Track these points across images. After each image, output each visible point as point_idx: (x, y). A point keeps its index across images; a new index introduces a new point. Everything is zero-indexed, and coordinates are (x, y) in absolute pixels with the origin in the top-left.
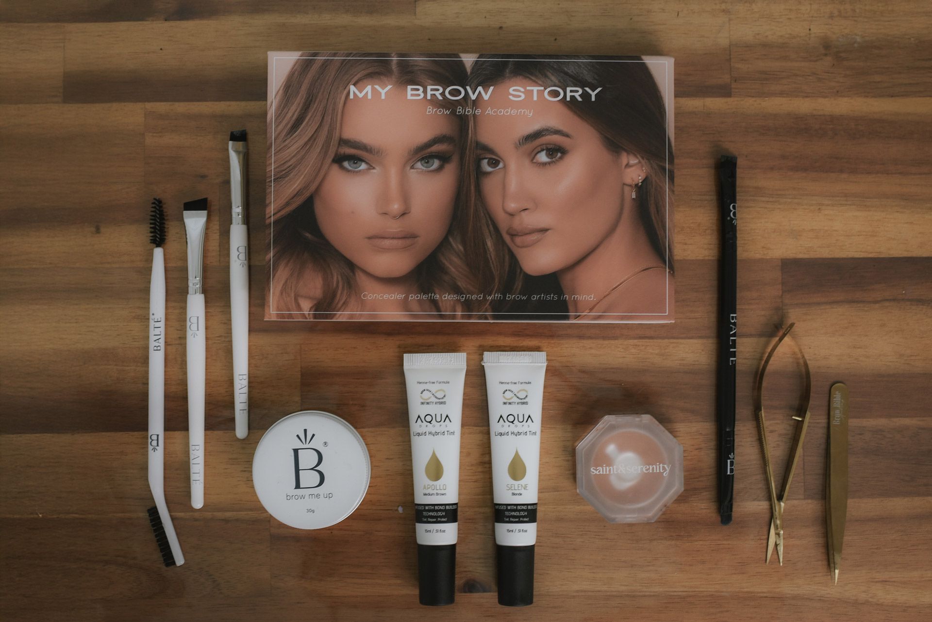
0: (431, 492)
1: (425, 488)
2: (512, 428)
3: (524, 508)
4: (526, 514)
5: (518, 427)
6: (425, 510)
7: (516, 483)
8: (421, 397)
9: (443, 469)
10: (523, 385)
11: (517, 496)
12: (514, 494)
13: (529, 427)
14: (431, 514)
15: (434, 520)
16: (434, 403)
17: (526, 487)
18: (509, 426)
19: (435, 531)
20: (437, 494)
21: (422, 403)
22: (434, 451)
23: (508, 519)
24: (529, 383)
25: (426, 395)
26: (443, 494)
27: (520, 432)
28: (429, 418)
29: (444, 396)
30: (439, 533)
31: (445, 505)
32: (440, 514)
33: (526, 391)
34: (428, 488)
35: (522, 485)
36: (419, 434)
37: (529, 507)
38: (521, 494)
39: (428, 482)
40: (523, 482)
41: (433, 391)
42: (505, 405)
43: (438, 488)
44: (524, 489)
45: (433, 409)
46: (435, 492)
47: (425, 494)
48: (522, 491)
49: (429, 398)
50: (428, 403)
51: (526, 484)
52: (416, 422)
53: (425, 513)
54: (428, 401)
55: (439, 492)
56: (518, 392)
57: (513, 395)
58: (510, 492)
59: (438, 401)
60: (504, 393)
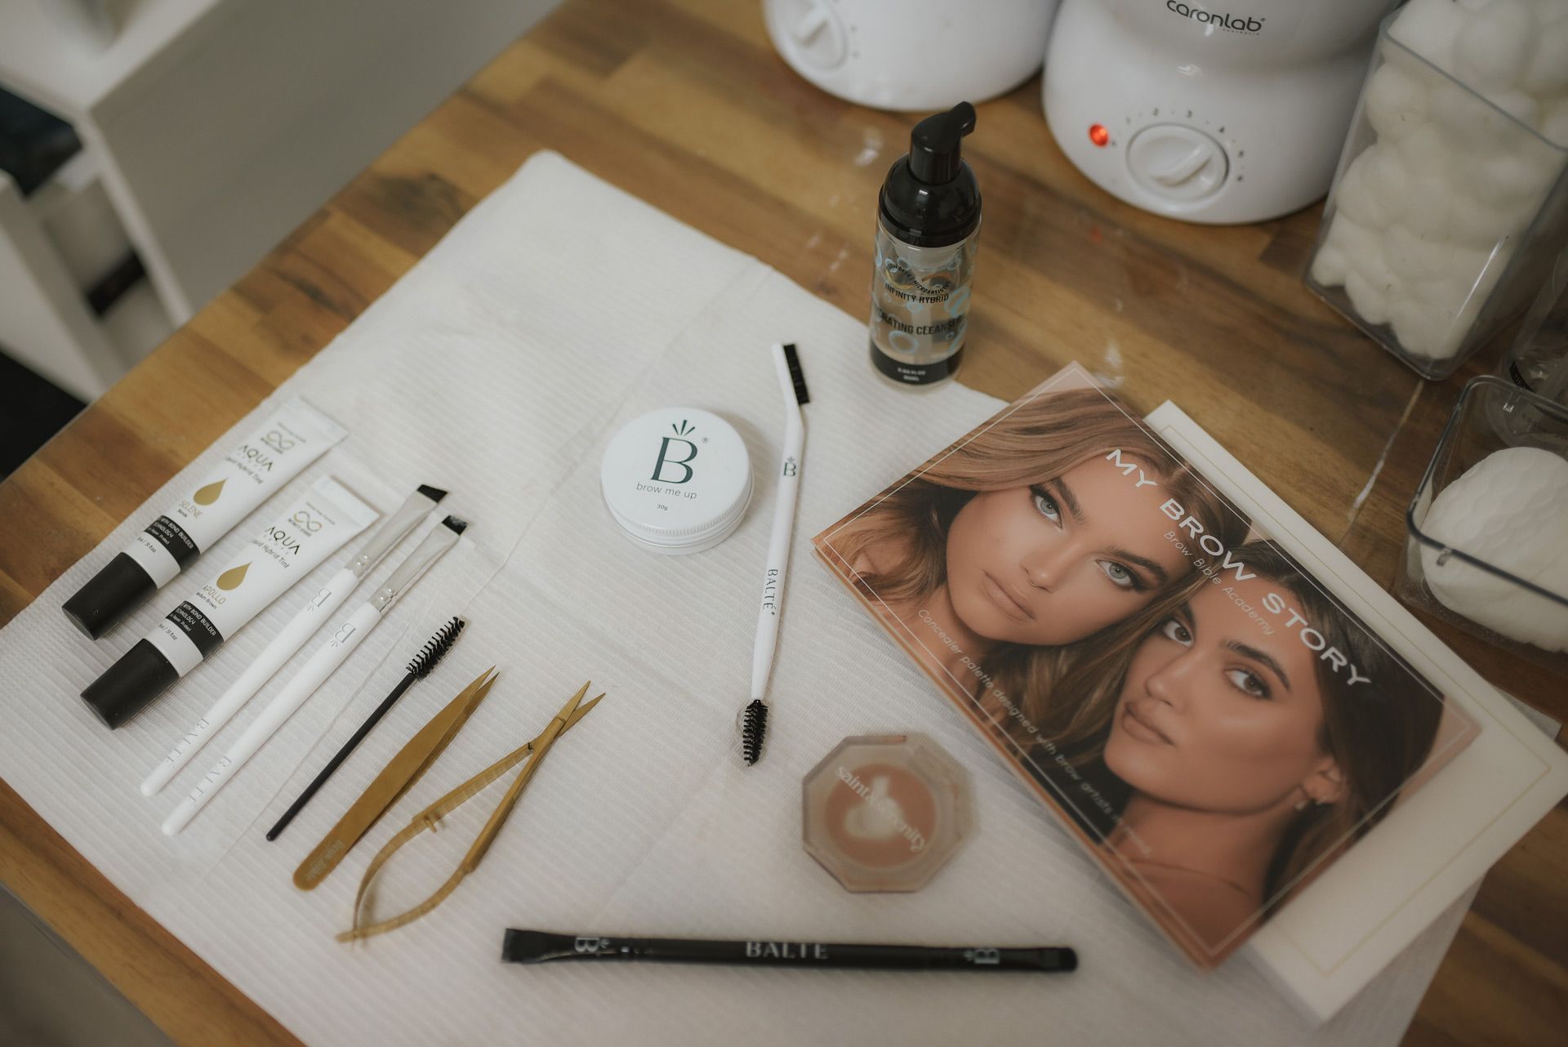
20: (208, 601)
22: (248, 565)
55: (212, 600)
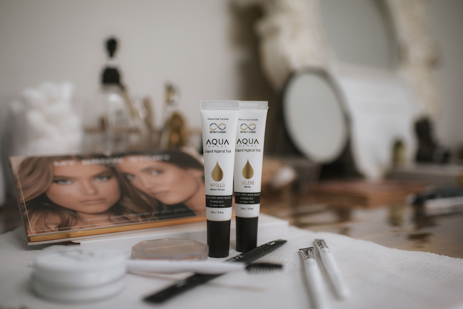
0: (215, 188)
1: (211, 185)
2: (246, 147)
3: (252, 195)
4: (253, 199)
5: (249, 146)
6: (211, 199)
7: (247, 180)
8: (210, 128)
9: (223, 174)
10: (253, 121)
11: (248, 188)
12: (245, 187)
13: (256, 146)
14: (215, 202)
15: (217, 206)
16: (218, 132)
17: (253, 183)
18: (244, 146)
19: (217, 212)
20: (219, 190)
21: (211, 132)
22: (217, 163)
23: (242, 202)
24: (257, 120)
25: (214, 127)
26: (223, 190)
27: (250, 149)
28: (215, 142)
29: (225, 128)
30: (220, 214)
31: (224, 196)
32: (220, 202)
33: (255, 125)
34: (213, 186)
35: (250, 182)
36: (208, 152)
37: (255, 195)
38: (250, 187)
39: (214, 182)
40: (251, 180)
41: (218, 125)
42: (241, 133)
43: (220, 186)
44: (252, 184)
45: (217, 136)
46: (217, 188)
47: (211, 189)
48: (251, 185)
49: (215, 129)
50: (214, 132)
51: (253, 180)
52: (207, 144)
53: (211, 201)
54: (214, 131)
55: (220, 188)
56: (250, 126)
57: (247, 127)
58: (244, 185)
59: (221, 131)
60: (241, 126)
